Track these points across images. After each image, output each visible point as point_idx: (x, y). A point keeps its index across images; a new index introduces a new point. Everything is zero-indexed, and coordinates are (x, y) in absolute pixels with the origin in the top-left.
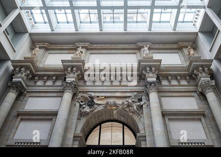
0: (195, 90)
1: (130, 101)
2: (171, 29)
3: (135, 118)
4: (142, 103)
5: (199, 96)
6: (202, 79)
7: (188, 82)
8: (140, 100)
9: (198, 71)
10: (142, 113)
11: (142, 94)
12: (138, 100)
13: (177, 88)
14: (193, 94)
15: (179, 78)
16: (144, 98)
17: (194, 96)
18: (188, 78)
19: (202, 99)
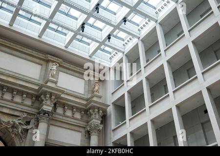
0: (85, 126)
1: (17, 122)
2: (88, 55)
3: (15, 141)
4: (29, 127)
5: (86, 133)
6: (94, 120)
7: (82, 116)
8: (28, 123)
9: (94, 111)
10: (25, 138)
11: (32, 117)
12: (26, 122)
13: (69, 119)
14: (81, 130)
15: (75, 110)
16: (33, 121)
17: (81, 132)
18: (83, 112)
19: (87, 136)
